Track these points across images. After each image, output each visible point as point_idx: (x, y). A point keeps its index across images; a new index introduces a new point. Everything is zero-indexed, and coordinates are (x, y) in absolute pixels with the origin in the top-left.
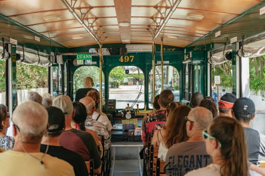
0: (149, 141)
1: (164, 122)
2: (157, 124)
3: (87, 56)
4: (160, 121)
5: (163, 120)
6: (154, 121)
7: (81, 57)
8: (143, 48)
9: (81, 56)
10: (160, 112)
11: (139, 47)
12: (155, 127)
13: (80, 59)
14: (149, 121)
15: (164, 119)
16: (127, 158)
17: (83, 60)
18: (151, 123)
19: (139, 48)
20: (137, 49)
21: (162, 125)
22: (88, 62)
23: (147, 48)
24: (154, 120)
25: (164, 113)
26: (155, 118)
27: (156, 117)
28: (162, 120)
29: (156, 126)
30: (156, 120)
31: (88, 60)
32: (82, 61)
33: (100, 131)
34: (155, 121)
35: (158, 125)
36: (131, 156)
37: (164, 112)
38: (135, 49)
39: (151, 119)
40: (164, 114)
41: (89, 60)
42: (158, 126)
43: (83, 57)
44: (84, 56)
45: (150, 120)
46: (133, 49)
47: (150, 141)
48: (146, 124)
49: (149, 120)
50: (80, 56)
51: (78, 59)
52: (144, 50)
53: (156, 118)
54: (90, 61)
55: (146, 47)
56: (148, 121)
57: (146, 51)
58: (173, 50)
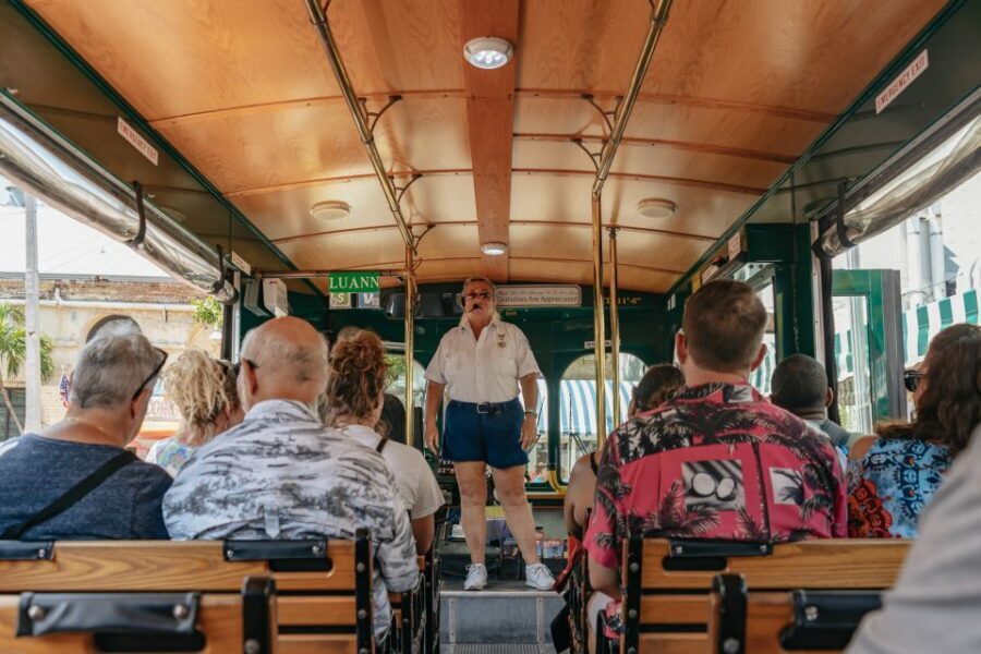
0: (630, 561)
1: (732, 448)
2: (690, 465)
3: (362, 278)
4: (705, 443)
5: (723, 438)
6: (669, 447)
7: (343, 285)
8: (545, 296)
9: (343, 280)
10: (695, 396)
11: (532, 293)
12: (679, 482)
13: (339, 290)
14: (641, 451)
15: (727, 432)
16: (500, 637)
17: (349, 294)
18: (653, 457)
19: (533, 296)
20: (528, 298)
21: (719, 462)
22: (367, 301)
23: (558, 296)
24: (670, 442)
25: (719, 400)
26: (672, 431)
27: (679, 424)
28: (721, 435)
29: (687, 473)
30: (686, 443)
31: (365, 295)
32: (345, 297)
33: (366, 483)
34: (680, 446)
35: (699, 467)
36: (511, 630)
37: (720, 391)
38: (521, 300)
39: (654, 439)
40: (718, 405)
41: (372, 295)
42: (695, 472)
43: (349, 285)
44: (354, 280)
45: (645, 441)
46: (516, 299)
47: (640, 564)
48: (619, 465)
49: (640, 445)
50: (340, 279)
51: (333, 291)
52: (547, 303)
53: (682, 430)
54: (375, 296)
55: (555, 293)
56: (632, 447)
57: (554, 303)
58: (634, 301)
